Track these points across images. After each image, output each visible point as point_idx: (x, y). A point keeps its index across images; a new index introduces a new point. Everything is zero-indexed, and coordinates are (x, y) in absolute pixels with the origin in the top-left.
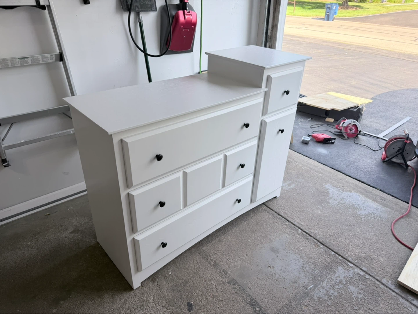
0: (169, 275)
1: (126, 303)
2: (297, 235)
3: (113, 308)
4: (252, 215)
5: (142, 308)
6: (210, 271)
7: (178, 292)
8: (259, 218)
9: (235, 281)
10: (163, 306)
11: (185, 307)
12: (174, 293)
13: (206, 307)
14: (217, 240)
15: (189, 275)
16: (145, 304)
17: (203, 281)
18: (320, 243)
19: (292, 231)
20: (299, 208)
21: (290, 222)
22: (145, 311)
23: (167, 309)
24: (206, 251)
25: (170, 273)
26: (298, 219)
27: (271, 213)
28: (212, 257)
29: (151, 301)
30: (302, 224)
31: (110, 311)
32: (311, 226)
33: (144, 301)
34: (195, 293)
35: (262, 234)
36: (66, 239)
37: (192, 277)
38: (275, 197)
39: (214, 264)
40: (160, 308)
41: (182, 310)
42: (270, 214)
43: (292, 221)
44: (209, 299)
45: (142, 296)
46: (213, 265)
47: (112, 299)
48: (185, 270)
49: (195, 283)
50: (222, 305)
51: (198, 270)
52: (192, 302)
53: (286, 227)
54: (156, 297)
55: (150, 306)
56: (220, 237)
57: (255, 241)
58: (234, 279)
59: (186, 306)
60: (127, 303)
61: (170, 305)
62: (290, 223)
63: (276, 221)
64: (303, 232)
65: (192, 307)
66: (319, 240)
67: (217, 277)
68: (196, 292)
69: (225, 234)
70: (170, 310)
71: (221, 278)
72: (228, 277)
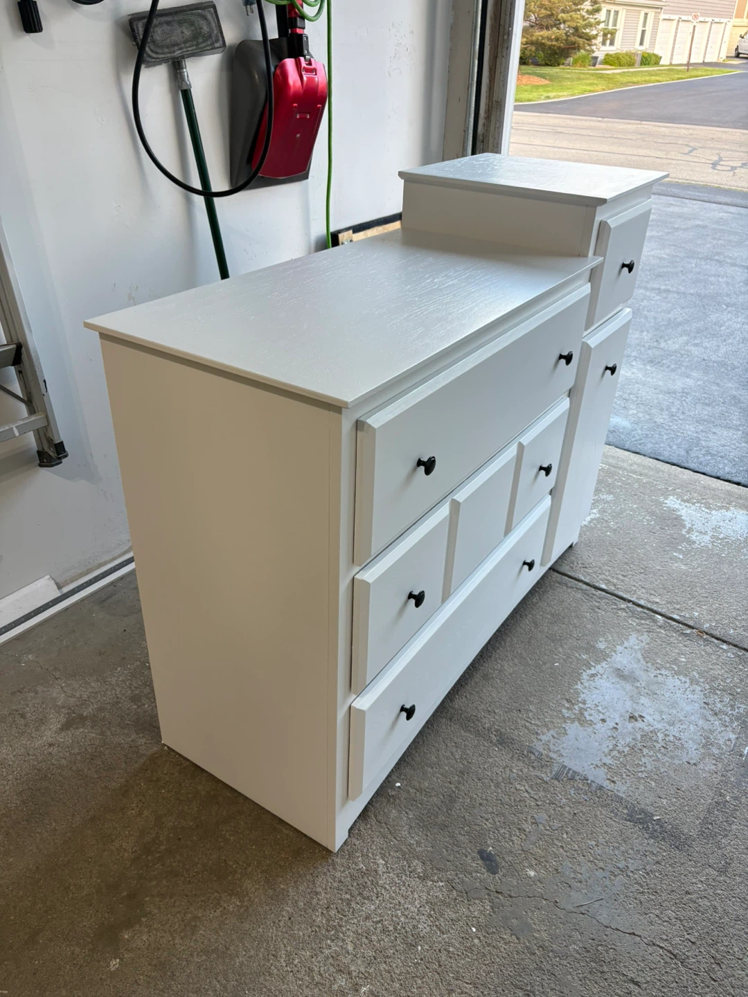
0: (397, 790)
1: (317, 893)
2: (658, 630)
3: (284, 913)
4: (534, 600)
5: (366, 893)
6: (497, 759)
7: (442, 829)
8: (552, 603)
9: (570, 769)
10: (419, 877)
11: (476, 864)
12: (431, 834)
13: (531, 853)
15: (449, 780)
16: (369, 882)
17: (493, 787)
18: (717, 639)
19: (643, 622)
20: (632, 563)
21: (630, 601)
22: (377, 902)
23: (432, 881)
24: (463, 708)
25: (398, 784)
26: (644, 590)
27: (576, 588)
28: (486, 723)
29: (381, 869)
30: (657, 603)
31: (282, 924)
32: (678, 603)
33: (364, 874)
34: (487, 823)
35: (579, 642)
37: (459, 783)
38: (571, 546)
39: (498, 738)
40: (415, 883)
41: (474, 874)
42: (575, 589)
43: (632, 599)
44: (527, 830)
45: (351, 861)
46: (498, 740)
47: (271, 892)
48: (432, 768)
49: (475, 796)
50: (568, 838)
51: (466, 763)
52: (491, 848)
53: (624, 614)
54: (390, 855)
55: (385, 883)
56: (483, 668)
57: (571, 663)
58: (566, 767)
59: (480, 862)
60: (319, 889)
61: (438, 869)
62: (630, 605)
63: (597, 604)
64: (666, 620)
65: (495, 861)
66: (711, 634)
67: (521, 771)
68: (487, 820)
69: (490, 657)
70: (442, 881)
71: (531, 769)
72: (548, 763)
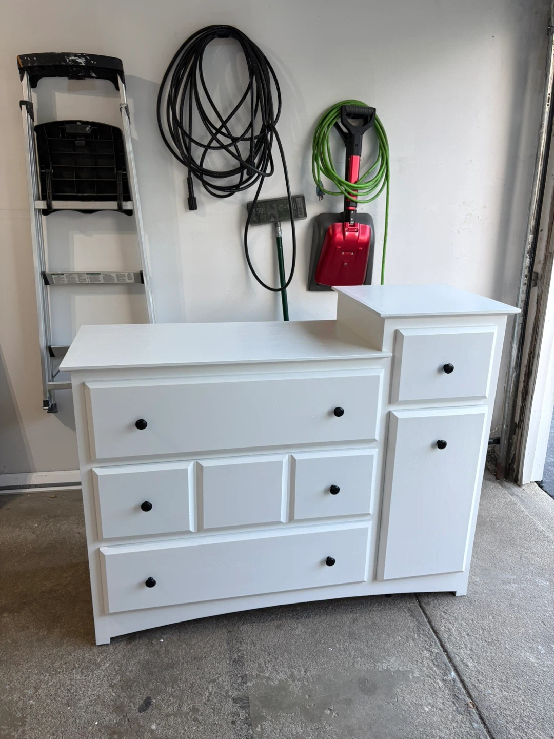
0: (158, 642)
1: (71, 655)
2: (438, 681)
3: (51, 651)
4: (375, 609)
5: (84, 671)
6: (220, 666)
7: (149, 674)
8: (385, 617)
9: (248, 702)
10: (111, 684)
11: (139, 701)
12: (142, 672)
13: (167, 719)
14: (276, 623)
15: (184, 657)
16: (91, 668)
17: (198, 677)
18: (481, 718)
19: (435, 669)
20: (489, 632)
21: (445, 651)
22: (83, 678)
23: (113, 690)
24: (242, 632)
25: (162, 641)
26: (469, 652)
27: (417, 620)
28: (242, 647)
29: (103, 668)
30: (468, 666)
31: (45, 654)
32: (486, 677)
33: (95, 664)
34: (170, 689)
35: (366, 648)
36: (77, 535)
37: (187, 662)
38: (453, 594)
39: (237, 658)
40: (106, 684)
41: (131, 704)
42: (415, 620)
43: (449, 650)
44: (182, 709)
45: (98, 654)
46: (235, 659)
47: (59, 640)
48: (186, 646)
49: (184, 674)
50: (195, 730)
51: (203, 656)
52: (155, 701)
53: (428, 655)
54: (114, 665)
55: (96, 674)
56: (284, 621)
57: (341, 655)
58: (248, 700)
59: (142, 702)
60: (73, 654)
61: (122, 688)
62: (444, 655)
63: (416, 637)
64: (457, 679)
65: (148, 707)
66: (480, 711)
67: (223, 682)
68: (172, 688)
69: (298, 619)
70: (115, 694)
71: (229, 685)
72: (242, 690)
